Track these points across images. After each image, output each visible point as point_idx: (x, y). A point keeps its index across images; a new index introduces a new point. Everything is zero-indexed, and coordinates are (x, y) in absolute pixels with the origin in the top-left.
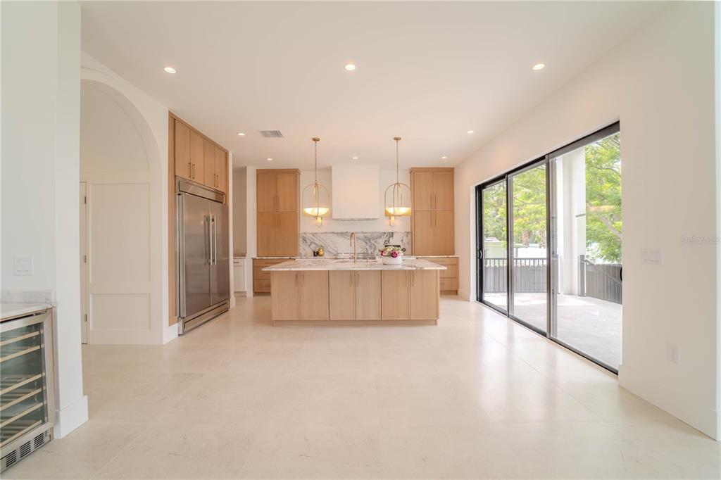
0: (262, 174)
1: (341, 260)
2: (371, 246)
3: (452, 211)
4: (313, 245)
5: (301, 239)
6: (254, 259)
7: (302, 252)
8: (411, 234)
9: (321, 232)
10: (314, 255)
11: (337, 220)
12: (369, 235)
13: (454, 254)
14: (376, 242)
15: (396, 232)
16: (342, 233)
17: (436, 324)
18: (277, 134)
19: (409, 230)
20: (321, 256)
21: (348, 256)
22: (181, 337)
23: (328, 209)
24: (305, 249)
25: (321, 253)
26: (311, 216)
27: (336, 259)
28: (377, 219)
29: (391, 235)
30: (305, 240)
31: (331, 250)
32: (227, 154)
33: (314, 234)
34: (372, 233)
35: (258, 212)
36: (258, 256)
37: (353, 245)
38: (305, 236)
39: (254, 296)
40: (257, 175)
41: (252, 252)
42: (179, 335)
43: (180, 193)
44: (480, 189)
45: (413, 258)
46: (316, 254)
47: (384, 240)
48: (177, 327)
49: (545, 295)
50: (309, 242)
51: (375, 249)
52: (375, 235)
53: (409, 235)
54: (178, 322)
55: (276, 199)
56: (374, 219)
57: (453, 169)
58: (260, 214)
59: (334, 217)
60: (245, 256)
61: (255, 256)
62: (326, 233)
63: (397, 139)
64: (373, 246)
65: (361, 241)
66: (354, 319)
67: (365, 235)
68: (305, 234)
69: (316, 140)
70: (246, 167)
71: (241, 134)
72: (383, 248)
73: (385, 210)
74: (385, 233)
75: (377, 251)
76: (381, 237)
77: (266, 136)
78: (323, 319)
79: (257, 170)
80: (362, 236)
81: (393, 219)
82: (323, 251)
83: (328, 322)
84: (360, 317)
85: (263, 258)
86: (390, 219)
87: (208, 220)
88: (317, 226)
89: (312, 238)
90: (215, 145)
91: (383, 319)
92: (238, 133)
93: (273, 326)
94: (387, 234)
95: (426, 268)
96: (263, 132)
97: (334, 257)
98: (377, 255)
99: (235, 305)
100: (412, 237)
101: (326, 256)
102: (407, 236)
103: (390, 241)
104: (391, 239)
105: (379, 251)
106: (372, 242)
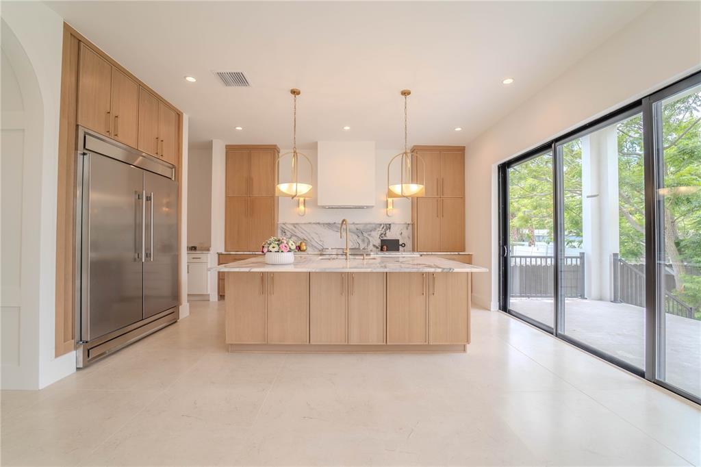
0: (234, 152)
1: (327, 257)
2: (363, 241)
3: (463, 198)
4: (293, 238)
5: (279, 231)
6: (219, 254)
8: (413, 226)
9: (303, 222)
11: (324, 207)
12: (361, 227)
13: (464, 251)
14: (369, 235)
15: (394, 224)
16: (329, 224)
17: (465, 350)
18: (239, 79)
19: (410, 222)
20: (304, 251)
22: (81, 371)
23: (311, 187)
26: (287, 195)
27: (321, 255)
28: (373, 206)
29: (388, 227)
30: (284, 232)
31: (316, 245)
32: (179, 116)
33: (295, 225)
34: (366, 224)
35: (226, 197)
36: (225, 251)
37: (344, 238)
38: (283, 226)
39: (219, 300)
40: (227, 152)
41: (218, 243)
42: (78, 369)
43: (86, 152)
44: (504, 168)
45: (416, 255)
47: (379, 233)
48: (73, 357)
50: (288, 233)
51: (368, 244)
52: (368, 226)
53: (410, 227)
54: (76, 348)
55: (249, 181)
56: (368, 207)
57: (464, 147)
58: (229, 200)
60: (208, 250)
61: (222, 251)
62: (310, 223)
63: (405, 93)
64: (366, 241)
65: (352, 234)
66: (347, 343)
67: (357, 226)
68: (284, 224)
69: (295, 92)
70: (212, 141)
71: (191, 79)
72: (378, 243)
73: (389, 189)
74: (381, 225)
75: (371, 247)
76: (375, 229)
77: (226, 83)
78: (300, 343)
79: (226, 146)
80: (353, 227)
81: (390, 207)
82: (306, 245)
83: (307, 348)
84: (354, 341)
85: (232, 253)
86: (387, 207)
87: (140, 197)
88: (300, 215)
89: (292, 229)
90: (159, 99)
91: (388, 343)
92: (185, 77)
93: (228, 351)
94: (382, 226)
95: (456, 270)
96: (221, 75)
97: (319, 253)
98: (371, 251)
99: (188, 314)
100: (413, 229)
101: (310, 250)
102: (407, 229)
103: (387, 234)
104: (388, 231)
105: (374, 246)
106: (365, 235)
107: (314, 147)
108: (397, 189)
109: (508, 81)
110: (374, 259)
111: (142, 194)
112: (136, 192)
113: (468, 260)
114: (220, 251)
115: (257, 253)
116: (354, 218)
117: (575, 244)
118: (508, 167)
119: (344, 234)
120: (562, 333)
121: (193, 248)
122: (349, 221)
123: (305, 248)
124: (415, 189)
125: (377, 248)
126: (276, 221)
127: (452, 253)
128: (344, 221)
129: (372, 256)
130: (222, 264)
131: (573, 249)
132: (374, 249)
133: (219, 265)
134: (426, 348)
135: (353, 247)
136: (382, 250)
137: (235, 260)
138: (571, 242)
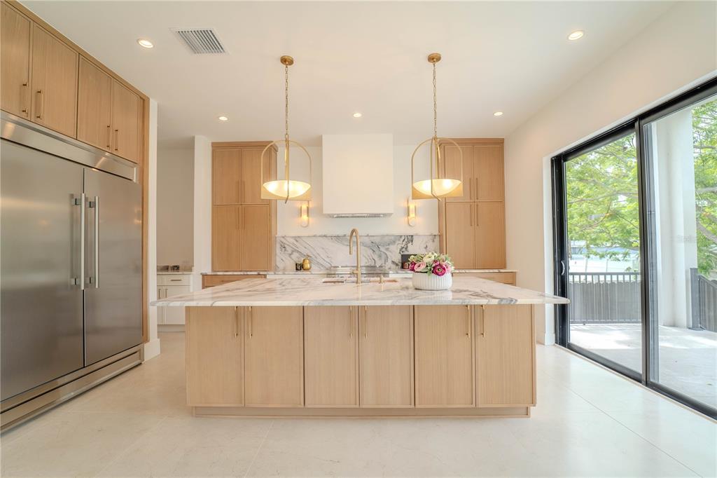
0: (220, 150)
2: (380, 256)
3: (502, 202)
4: (295, 255)
5: (278, 246)
6: (204, 276)
7: (280, 264)
8: (441, 239)
9: (307, 234)
10: (297, 269)
11: (331, 216)
12: (377, 240)
13: (505, 267)
14: (387, 249)
15: (417, 235)
16: (338, 237)
17: (527, 414)
19: (437, 233)
20: (308, 270)
21: (348, 270)
24: (284, 260)
25: (307, 265)
26: (278, 198)
28: (390, 215)
29: (410, 239)
30: (283, 247)
31: (321, 261)
32: (144, 101)
33: (297, 238)
34: (384, 236)
35: (213, 205)
36: (213, 271)
37: (354, 253)
38: (283, 240)
40: (213, 152)
41: (203, 261)
44: (559, 163)
46: (300, 267)
47: (400, 247)
49: (639, 327)
50: (288, 248)
51: (386, 260)
52: (386, 239)
53: (437, 239)
55: (240, 185)
56: (385, 215)
57: (503, 140)
58: (216, 208)
59: (324, 212)
60: (190, 270)
61: (208, 271)
62: (314, 236)
63: (434, 59)
64: (383, 256)
65: (365, 248)
66: (357, 406)
67: (372, 239)
68: (283, 237)
69: (286, 61)
70: (194, 137)
71: (146, 44)
72: (398, 258)
73: (413, 188)
74: (401, 236)
75: (389, 264)
76: (394, 242)
77: (194, 49)
78: (290, 406)
79: (213, 143)
80: (367, 240)
81: (412, 215)
82: (310, 263)
83: (302, 412)
84: (369, 402)
85: (219, 273)
86: (409, 215)
87: (77, 203)
88: (302, 226)
89: (293, 244)
90: (112, 76)
91: (417, 406)
92: (138, 41)
93: (192, 416)
94: (403, 238)
95: (520, 301)
96: (183, 34)
97: (326, 272)
98: (390, 269)
99: (159, 353)
100: (441, 242)
101: (315, 270)
102: (433, 241)
103: (409, 249)
104: (410, 245)
105: (393, 262)
106: (382, 249)
107: (318, 142)
108: (425, 187)
109: (576, 36)
110: (395, 281)
111: (81, 199)
112: (72, 196)
113: (511, 280)
114: (204, 272)
115: (249, 273)
116: (368, 229)
117: (620, 257)
118: (565, 160)
119: (354, 248)
120: (656, 382)
121: (164, 269)
122: (361, 232)
123: (308, 266)
124: (449, 186)
125: (397, 265)
126: (273, 233)
127: (491, 271)
128: (353, 231)
129: (392, 276)
130: (207, 287)
131: (617, 262)
132: (394, 266)
133: (203, 288)
134: (474, 413)
135: (367, 265)
136: (403, 267)
137: (223, 282)
138: (614, 254)
